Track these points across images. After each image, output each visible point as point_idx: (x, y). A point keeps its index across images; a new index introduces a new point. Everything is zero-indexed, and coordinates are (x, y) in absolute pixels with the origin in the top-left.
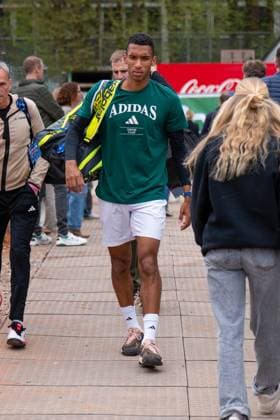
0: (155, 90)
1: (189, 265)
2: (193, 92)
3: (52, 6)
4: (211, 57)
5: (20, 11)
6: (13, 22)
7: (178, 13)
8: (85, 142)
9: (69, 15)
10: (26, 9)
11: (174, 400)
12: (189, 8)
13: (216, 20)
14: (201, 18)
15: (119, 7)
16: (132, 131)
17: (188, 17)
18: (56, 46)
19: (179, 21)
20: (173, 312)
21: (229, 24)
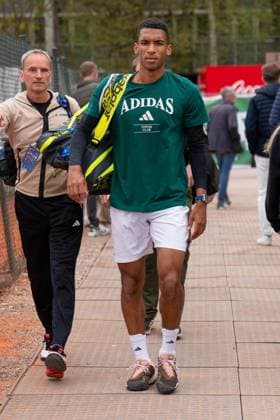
0: (170, 82)
1: (239, 253)
2: (240, 93)
3: (108, 13)
4: (256, 60)
5: (79, 19)
6: (72, 29)
7: (225, 18)
8: (93, 144)
9: (123, 21)
10: (83, 16)
11: (224, 380)
12: (236, 14)
13: (261, 25)
14: (247, 23)
15: (170, 14)
16: (148, 129)
17: (235, 22)
18: (112, 51)
19: (227, 26)
20: (224, 298)
21: (273, 28)
